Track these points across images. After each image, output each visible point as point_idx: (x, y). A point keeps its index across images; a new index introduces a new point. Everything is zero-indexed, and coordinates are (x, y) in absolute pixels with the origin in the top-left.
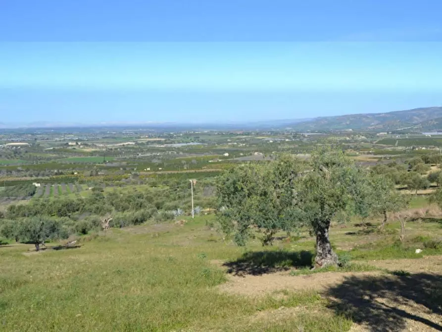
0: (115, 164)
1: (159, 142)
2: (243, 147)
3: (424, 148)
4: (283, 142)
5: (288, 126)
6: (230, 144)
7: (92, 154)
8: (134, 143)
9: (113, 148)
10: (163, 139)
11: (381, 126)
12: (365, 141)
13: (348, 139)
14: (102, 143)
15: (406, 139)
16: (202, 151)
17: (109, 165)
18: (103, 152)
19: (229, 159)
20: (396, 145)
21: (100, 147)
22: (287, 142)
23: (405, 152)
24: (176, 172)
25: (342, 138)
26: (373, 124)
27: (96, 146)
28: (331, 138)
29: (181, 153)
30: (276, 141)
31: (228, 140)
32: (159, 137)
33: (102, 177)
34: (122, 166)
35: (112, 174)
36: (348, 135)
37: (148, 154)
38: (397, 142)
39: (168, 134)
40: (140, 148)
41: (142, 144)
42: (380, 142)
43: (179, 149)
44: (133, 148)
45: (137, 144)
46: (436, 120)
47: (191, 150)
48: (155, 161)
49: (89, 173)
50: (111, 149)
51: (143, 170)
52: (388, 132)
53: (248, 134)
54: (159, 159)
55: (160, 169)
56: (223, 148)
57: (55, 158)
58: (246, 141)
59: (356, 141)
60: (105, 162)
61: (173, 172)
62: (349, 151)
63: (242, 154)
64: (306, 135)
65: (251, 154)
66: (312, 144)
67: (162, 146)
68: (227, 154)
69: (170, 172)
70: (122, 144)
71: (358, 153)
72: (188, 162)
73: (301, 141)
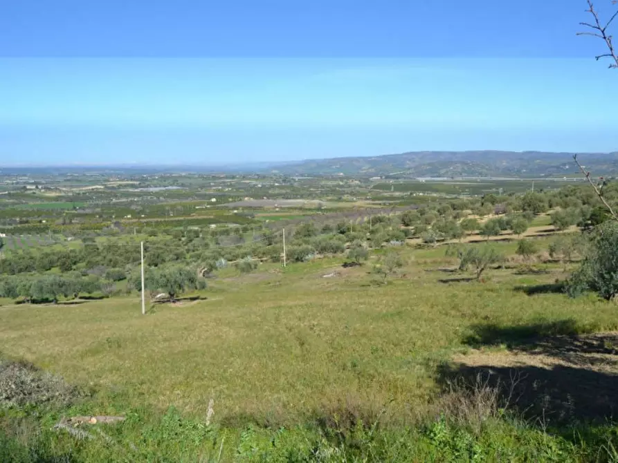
0: (88, 211)
1: (133, 186)
2: (229, 191)
3: (421, 194)
4: (273, 187)
5: (276, 168)
6: (214, 188)
7: (57, 199)
8: (102, 187)
9: (81, 192)
10: (137, 183)
11: (373, 170)
12: (360, 187)
13: (341, 183)
14: (65, 186)
15: (401, 184)
16: (186, 196)
17: (81, 212)
18: (69, 197)
19: (219, 205)
20: (392, 190)
21: (64, 192)
22: (277, 186)
23: (402, 198)
24: (163, 220)
25: (335, 183)
26: (364, 168)
27: (60, 191)
28: (323, 183)
29: (161, 198)
30: (265, 186)
31: (212, 184)
32: (132, 180)
33: (79, 226)
34: (97, 213)
35: (88, 222)
36: (341, 179)
37: (124, 200)
38: (393, 188)
39: (142, 176)
40: (112, 192)
41: (113, 188)
42: (375, 187)
43: (158, 194)
44: (104, 192)
45: (106, 187)
46: (429, 164)
47: (171, 195)
48: (133, 207)
49: (61, 221)
50: (79, 194)
51: (122, 217)
52: (381, 177)
53: (233, 177)
54: (138, 205)
55: (143, 216)
56: (207, 193)
57: (13, 204)
58: (231, 186)
59: (350, 186)
60: (75, 208)
61: (159, 220)
62: (345, 197)
63: (230, 200)
64: (297, 179)
65: (241, 200)
66: (304, 189)
67: (136, 190)
68: (214, 200)
69: (156, 220)
70: (91, 188)
71: (355, 199)
72: (173, 207)
73: (292, 186)
